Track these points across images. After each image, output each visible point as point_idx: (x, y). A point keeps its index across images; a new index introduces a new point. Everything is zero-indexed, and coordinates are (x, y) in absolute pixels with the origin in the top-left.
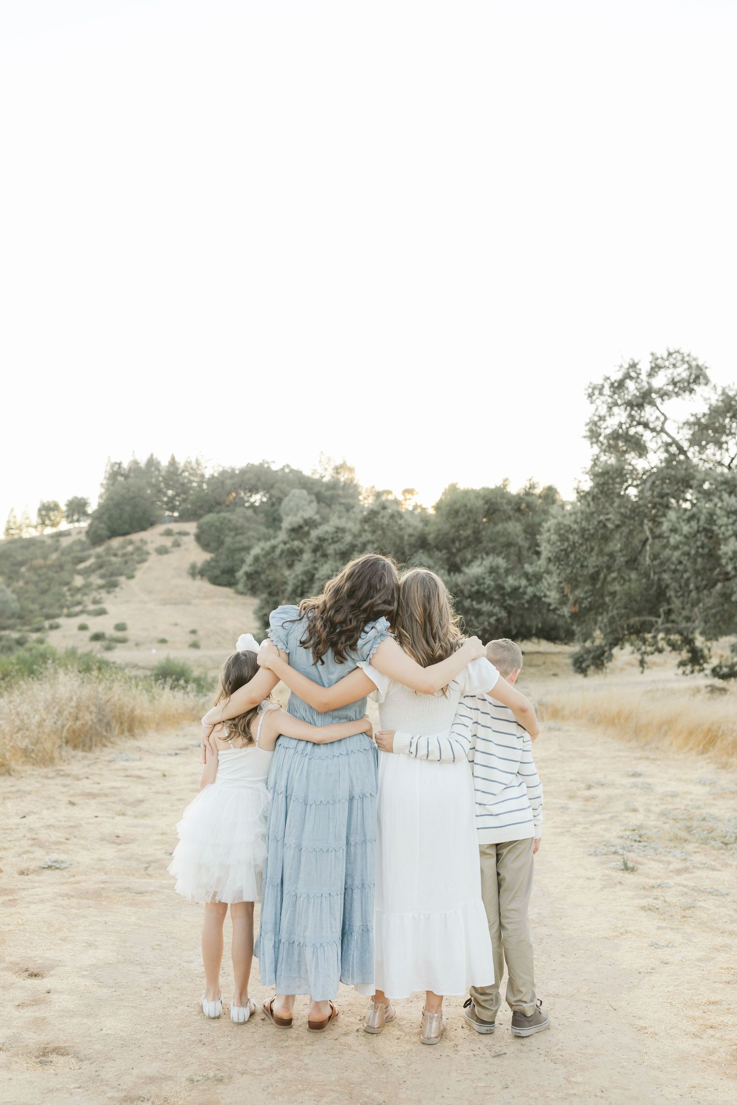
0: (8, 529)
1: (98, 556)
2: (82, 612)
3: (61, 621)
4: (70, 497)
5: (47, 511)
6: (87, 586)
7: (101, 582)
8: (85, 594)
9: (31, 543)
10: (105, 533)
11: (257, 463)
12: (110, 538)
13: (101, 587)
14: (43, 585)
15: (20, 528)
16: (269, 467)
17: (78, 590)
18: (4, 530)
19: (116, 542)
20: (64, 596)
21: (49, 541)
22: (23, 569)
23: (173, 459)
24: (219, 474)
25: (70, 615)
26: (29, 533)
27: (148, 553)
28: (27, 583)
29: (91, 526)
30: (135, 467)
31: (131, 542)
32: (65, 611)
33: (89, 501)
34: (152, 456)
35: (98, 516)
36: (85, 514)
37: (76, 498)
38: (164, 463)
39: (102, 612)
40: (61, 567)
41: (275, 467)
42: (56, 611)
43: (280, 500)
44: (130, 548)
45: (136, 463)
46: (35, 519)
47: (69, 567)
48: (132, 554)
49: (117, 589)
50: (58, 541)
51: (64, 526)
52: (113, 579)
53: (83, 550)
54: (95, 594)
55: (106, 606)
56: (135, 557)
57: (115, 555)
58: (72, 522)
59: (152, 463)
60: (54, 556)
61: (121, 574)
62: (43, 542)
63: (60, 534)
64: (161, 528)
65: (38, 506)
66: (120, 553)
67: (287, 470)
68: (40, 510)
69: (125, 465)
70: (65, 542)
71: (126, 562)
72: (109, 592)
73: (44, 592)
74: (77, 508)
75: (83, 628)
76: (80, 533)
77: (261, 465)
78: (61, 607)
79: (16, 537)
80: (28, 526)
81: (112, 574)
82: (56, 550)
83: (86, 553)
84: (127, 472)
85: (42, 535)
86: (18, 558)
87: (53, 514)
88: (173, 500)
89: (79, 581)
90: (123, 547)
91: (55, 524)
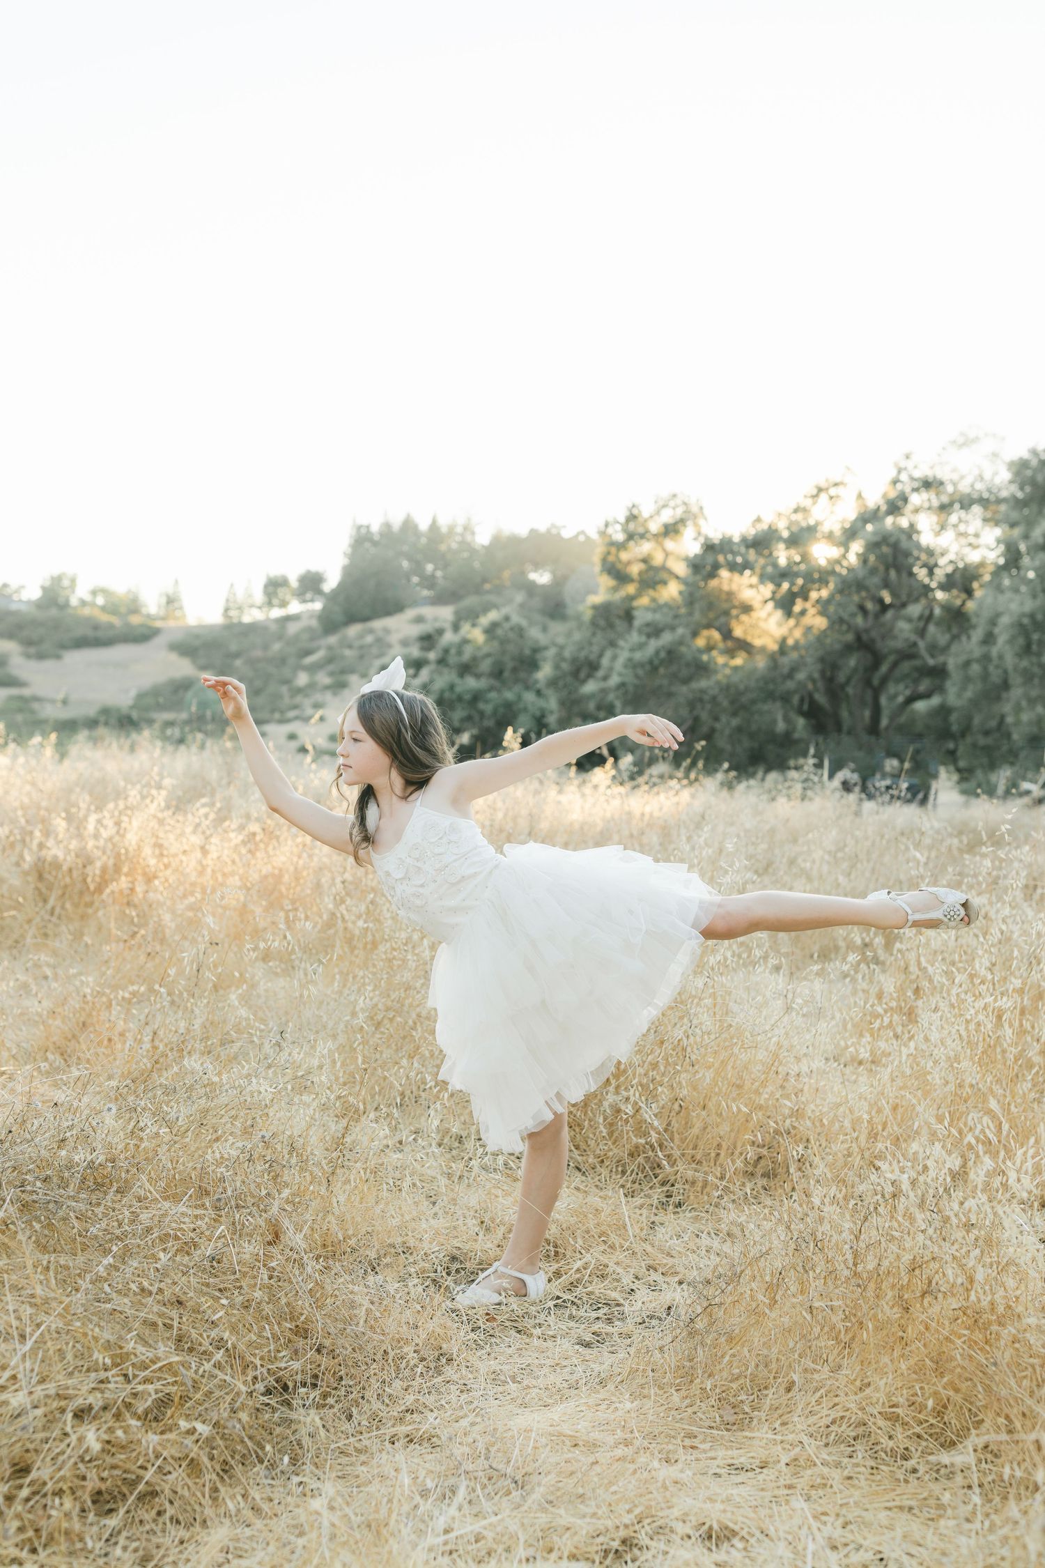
0: (227, 610)
1: (330, 648)
2: (296, 718)
3: (267, 728)
4: (301, 570)
5: (275, 586)
6: (312, 686)
7: (328, 681)
8: (307, 696)
9: (253, 628)
10: (342, 618)
11: (542, 528)
12: (346, 624)
13: (327, 688)
14: (258, 683)
15: (240, 608)
16: (559, 535)
17: (299, 691)
18: (221, 610)
19: (353, 630)
20: (280, 697)
21: (273, 627)
22: (238, 663)
23: (434, 522)
24: (497, 541)
25: (282, 721)
26: (252, 616)
27: (389, 646)
29: (324, 608)
30: (387, 532)
31: (371, 631)
32: (277, 716)
33: (326, 577)
34: (407, 516)
35: (333, 597)
36: (319, 592)
37: (309, 572)
38: (424, 526)
40: (283, 661)
41: (567, 534)
42: (264, 715)
44: (369, 639)
45: (387, 525)
46: (259, 597)
47: (292, 660)
48: (370, 646)
50: (284, 627)
51: (295, 607)
53: (312, 639)
54: (318, 697)
56: (374, 649)
57: (350, 647)
58: (304, 601)
59: (408, 525)
60: (277, 647)
61: (352, 671)
62: (266, 628)
63: (288, 618)
64: (410, 613)
65: (264, 580)
66: (357, 644)
67: (582, 538)
68: (266, 587)
69: (375, 528)
70: (293, 628)
71: (361, 657)
72: (335, 694)
73: (257, 692)
74: (311, 583)
75: (292, 737)
76: (311, 617)
77: (549, 531)
78: (273, 711)
79: (235, 621)
80: (252, 606)
81: (343, 672)
82: (280, 637)
83: (313, 645)
84: (377, 538)
85: (268, 619)
86: (233, 647)
87: (281, 592)
88: (433, 576)
89: (302, 679)
90: (361, 636)
91: (283, 604)
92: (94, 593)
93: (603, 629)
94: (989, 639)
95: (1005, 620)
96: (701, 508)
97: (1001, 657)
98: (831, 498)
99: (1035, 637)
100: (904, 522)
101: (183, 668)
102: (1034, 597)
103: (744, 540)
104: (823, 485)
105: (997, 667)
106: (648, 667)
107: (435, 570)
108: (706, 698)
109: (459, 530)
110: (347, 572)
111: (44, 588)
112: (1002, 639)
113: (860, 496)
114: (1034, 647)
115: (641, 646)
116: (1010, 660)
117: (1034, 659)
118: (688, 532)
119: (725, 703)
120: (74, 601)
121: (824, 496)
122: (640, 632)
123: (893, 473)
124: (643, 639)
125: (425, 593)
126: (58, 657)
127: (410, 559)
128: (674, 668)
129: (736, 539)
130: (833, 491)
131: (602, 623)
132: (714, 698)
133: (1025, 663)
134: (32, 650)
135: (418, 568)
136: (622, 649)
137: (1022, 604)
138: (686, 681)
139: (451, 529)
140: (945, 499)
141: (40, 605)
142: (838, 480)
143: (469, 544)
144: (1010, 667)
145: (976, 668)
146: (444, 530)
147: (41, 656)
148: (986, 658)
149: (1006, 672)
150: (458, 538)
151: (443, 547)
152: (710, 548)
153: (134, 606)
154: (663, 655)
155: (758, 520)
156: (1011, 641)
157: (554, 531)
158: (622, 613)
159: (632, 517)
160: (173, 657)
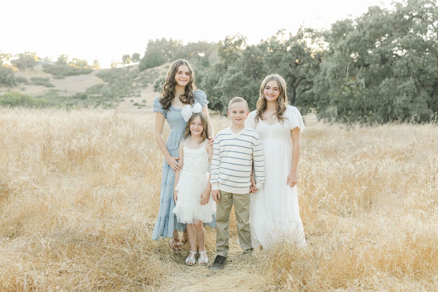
0: (112, 64)
1: (142, 75)
2: (133, 96)
3: (125, 99)
5: (125, 58)
6: (137, 86)
7: (142, 85)
8: (136, 89)
9: (120, 70)
10: (145, 67)
11: (202, 41)
12: (146, 68)
13: (142, 87)
14: (122, 86)
15: (116, 64)
16: (207, 42)
17: (134, 88)
18: (110, 65)
19: (149, 70)
20: (128, 90)
21: (126, 69)
22: (116, 80)
23: (171, 39)
24: (187, 45)
25: (129, 97)
26: (118, 67)
27: (159, 75)
28: (117, 85)
29: (140, 64)
30: (158, 42)
31: (154, 70)
32: (127, 95)
33: (140, 54)
34: (163, 37)
35: (142, 61)
36: (139, 59)
37: (135, 53)
38: (168, 40)
39: (139, 96)
40: (129, 79)
41: (209, 42)
42: (124, 95)
43: (209, 55)
44: (153, 73)
45: (158, 40)
46: (121, 61)
47: (131, 79)
48: (154, 75)
49: (147, 88)
50: (129, 69)
51: (132, 63)
52: (146, 84)
53: (137, 73)
54: (139, 89)
55: (141, 94)
56: (155, 76)
57: (148, 75)
58: (134, 62)
59: (164, 40)
60: (127, 75)
61: (149, 82)
62: (123, 70)
63: (130, 67)
64: (165, 65)
65: (122, 56)
66: (149, 74)
67: (213, 43)
68: (123, 58)
69: (154, 41)
70: (131, 70)
71: (151, 78)
72: (144, 89)
73: (122, 88)
74: (136, 57)
75: (132, 101)
76: (136, 66)
77: (204, 42)
78: (126, 94)
79: (115, 67)
80: (119, 63)
81: (146, 82)
82: (128, 72)
83: (137, 74)
84: (155, 43)
85: (124, 67)
86: (114, 75)
87: (127, 59)
88: (171, 54)
89: (134, 84)
90: (151, 72)
91: (128, 63)
92: (73, 60)
93: (219, 71)
94: (325, 74)
95: (329, 70)
96: (246, 37)
97: (328, 80)
98: (282, 34)
99: (337, 74)
100: (302, 41)
101: (100, 81)
102: (337, 63)
103: (258, 46)
104: (280, 30)
105: (327, 82)
106: (232, 82)
107: (171, 53)
108: (248, 91)
109: (178, 41)
110: (146, 53)
111: (58, 58)
112: (328, 75)
113: (290, 33)
114: (337, 77)
115: (229, 76)
116: (330, 81)
117: (337, 80)
118: (243, 44)
119: (253, 92)
120: (68, 62)
121: (280, 33)
122: (229, 72)
123: (300, 27)
124: (230, 74)
125: (169, 59)
126: (64, 78)
127: (164, 49)
128: (239, 82)
129: (256, 46)
130: (283, 32)
131: (219, 70)
132: (250, 91)
133: (334, 81)
134: (56, 76)
135: (167, 52)
136: (224, 77)
137: (333, 65)
138: (242, 86)
139: (176, 41)
140: (314, 34)
141: (57, 63)
142: (284, 29)
143: (181, 45)
144: (330, 83)
145: (321, 82)
146: (174, 41)
147: (59, 78)
148: (324, 79)
149: (329, 84)
150: (178, 43)
151: (174, 46)
152: (248, 48)
153: (85, 64)
154: (235, 79)
155: (262, 40)
156: (330, 75)
157: (205, 41)
158: (224, 67)
159: (226, 40)
160: (97, 78)
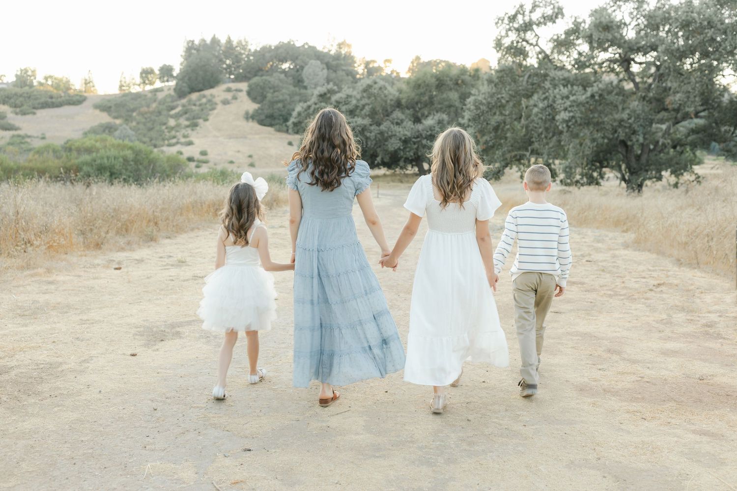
0: (121, 86)
1: (184, 106)
2: (177, 143)
4: (161, 65)
5: (146, 74)
6: (178, 125)
7: (187, 123)
8: (177, 131)
9: (138, 96)
10: (187, 89)
11: (286, 42)
12: (190, 93)
13: (187, 126)
14: (149, 125)
15: (129, 86)
16: (294, 44)
17: (172, 128)
18: (118, 87)
19: (194, 96)
20: (164, 132)
21: (150, 95)
22: (134, 114)
23: (229, 38)
24: (261, 49)
25: (169, 145)
26: (135, 89)
27: (216, 104)
28: (138, 123)
29: (177, 84)
30: (203, 43)
31: (204, 96)
32: (166, 142)
33: (174, 68)
34: (214, 35)
35: (181, 78)
36: (172, 76)
37: (165, 65)
38: (223, 41)
39: (190, 143)
40: (160, 113)
41: (298, 44)
42: (160, 142)
43: (302, 68)
44: (204, 100)
45: (203, 40)
46: (138, 80)
47: (165, 112)
48: (206, 104)
49: (198, 128)
50: (155, 95)
51: (158, 84)
52: (195, 121)
53: (172, 101)
54: (183, 131)
55: (192, 139)
56: (208, 106)
57: (195, 105)
58: (163, 82)
59: (215, 41)
60: (154, 105)
61: (200, 118)
62: (146, 96)
63: (156, 91)
64: (224, 87)
65: (140, 71)
66: (198, 103)
67: (306, 47)
68: (141, 74)
69: (197, 42)
70: (160, 96)
71: (202, 110)
72: (193, 130)
73: (150, 129)
74: (166, 72)
76: (169, 89)
77: (289, 43)
78: (163, 140)
79: (127, 92)
80: (134, 84)
81: (194, 118)
82: (155, 101)
83: (175, 103)
84: (198, 47)
85: (144, 91)
86: (130, 106)
87: (150, 76)
89: (172, 122)
90: (199, 100)
91: (152, 83)
92: (46, 78)
101: (105, 118)
109: (243, 42)
111: (17, 76)
120: (35, 83)
126: (34, 113)
134: (18, 110)
139: (239, 43)
141: (15, 84)
146: (234, 43)
147: (24, 113)
151: (235, 51)
160: (97, 112)
